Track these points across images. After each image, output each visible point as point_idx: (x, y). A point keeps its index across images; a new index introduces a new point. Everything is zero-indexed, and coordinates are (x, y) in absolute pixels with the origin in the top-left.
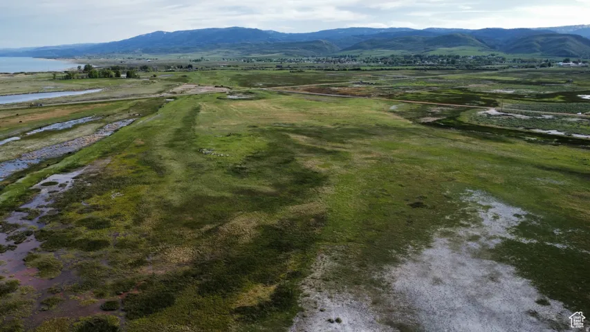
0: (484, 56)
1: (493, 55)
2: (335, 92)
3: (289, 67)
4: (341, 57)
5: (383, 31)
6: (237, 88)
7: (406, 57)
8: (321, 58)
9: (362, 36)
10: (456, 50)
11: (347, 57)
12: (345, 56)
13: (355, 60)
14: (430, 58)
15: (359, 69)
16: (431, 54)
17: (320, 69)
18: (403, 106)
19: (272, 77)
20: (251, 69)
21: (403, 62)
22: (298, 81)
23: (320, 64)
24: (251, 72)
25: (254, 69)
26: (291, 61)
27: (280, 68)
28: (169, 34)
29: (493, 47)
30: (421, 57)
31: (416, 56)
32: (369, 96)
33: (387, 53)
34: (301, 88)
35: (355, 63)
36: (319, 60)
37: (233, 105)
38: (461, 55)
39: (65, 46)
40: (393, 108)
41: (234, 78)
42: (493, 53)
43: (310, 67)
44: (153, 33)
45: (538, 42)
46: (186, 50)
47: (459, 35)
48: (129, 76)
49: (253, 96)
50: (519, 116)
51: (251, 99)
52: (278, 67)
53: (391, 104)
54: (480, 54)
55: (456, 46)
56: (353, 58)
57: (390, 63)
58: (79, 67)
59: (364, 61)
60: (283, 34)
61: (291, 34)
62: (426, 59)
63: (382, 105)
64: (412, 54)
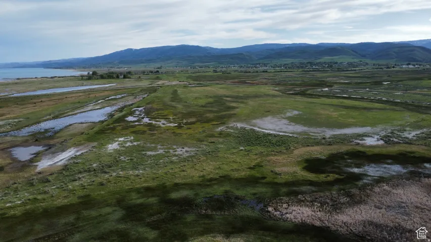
0: (355, 62)
1: (361, 61)
2: (248, 83)
3: (221, 71)
4: (257, 64)
5: (287, 46)
6: (192, 82)
7: (301, 63)
8: (243, 65)
9: (273, 50)
10: (336, 58)
11: (261, 64)
12: (260, 64)
13: (266, 66)
14: (317, 64)
15: (266, 72)
16: (318, 61)
17: (241, 72)
18: (282, 88)
19: (211, 76)
20: (197, 72)
21: (298, 67)
22: (227, 78)
23: (242, 69)
24: (198, 74)
25: (199, 72)
26: (222, 68)
27: (215, 71)
28: (136, 50)
29: (364, 56)
30: (311, 63)
31: (307, 63)
32: (266, 84)
33: (289, 61)
34: (229, 82)
35: (265, 68)
36: (241, 67)
37: (193, 89)
38: (339, 62)
39: (63, 60)
40: (277, 89)
41: (188, 78)
42: (361, 60)
43: (235, 71)
44: (125, 50)
45: (394, 52)
46: (149, 61)
47: (339, 48)
48: (125, 77)
49: (202, 85)
50: (337, 91)
51: (202, 86)
52: (214, 71)
53: (276, 87)
54: (352, 61)
55: (337, 55)
56: (265, 65)
57: (289, 68)
58: (89, 73)
59: (272, 67)
60: (217, 49)
61: (222, 49)
62: (315, 65)
63: (272, 88)
64: (306, 61)
